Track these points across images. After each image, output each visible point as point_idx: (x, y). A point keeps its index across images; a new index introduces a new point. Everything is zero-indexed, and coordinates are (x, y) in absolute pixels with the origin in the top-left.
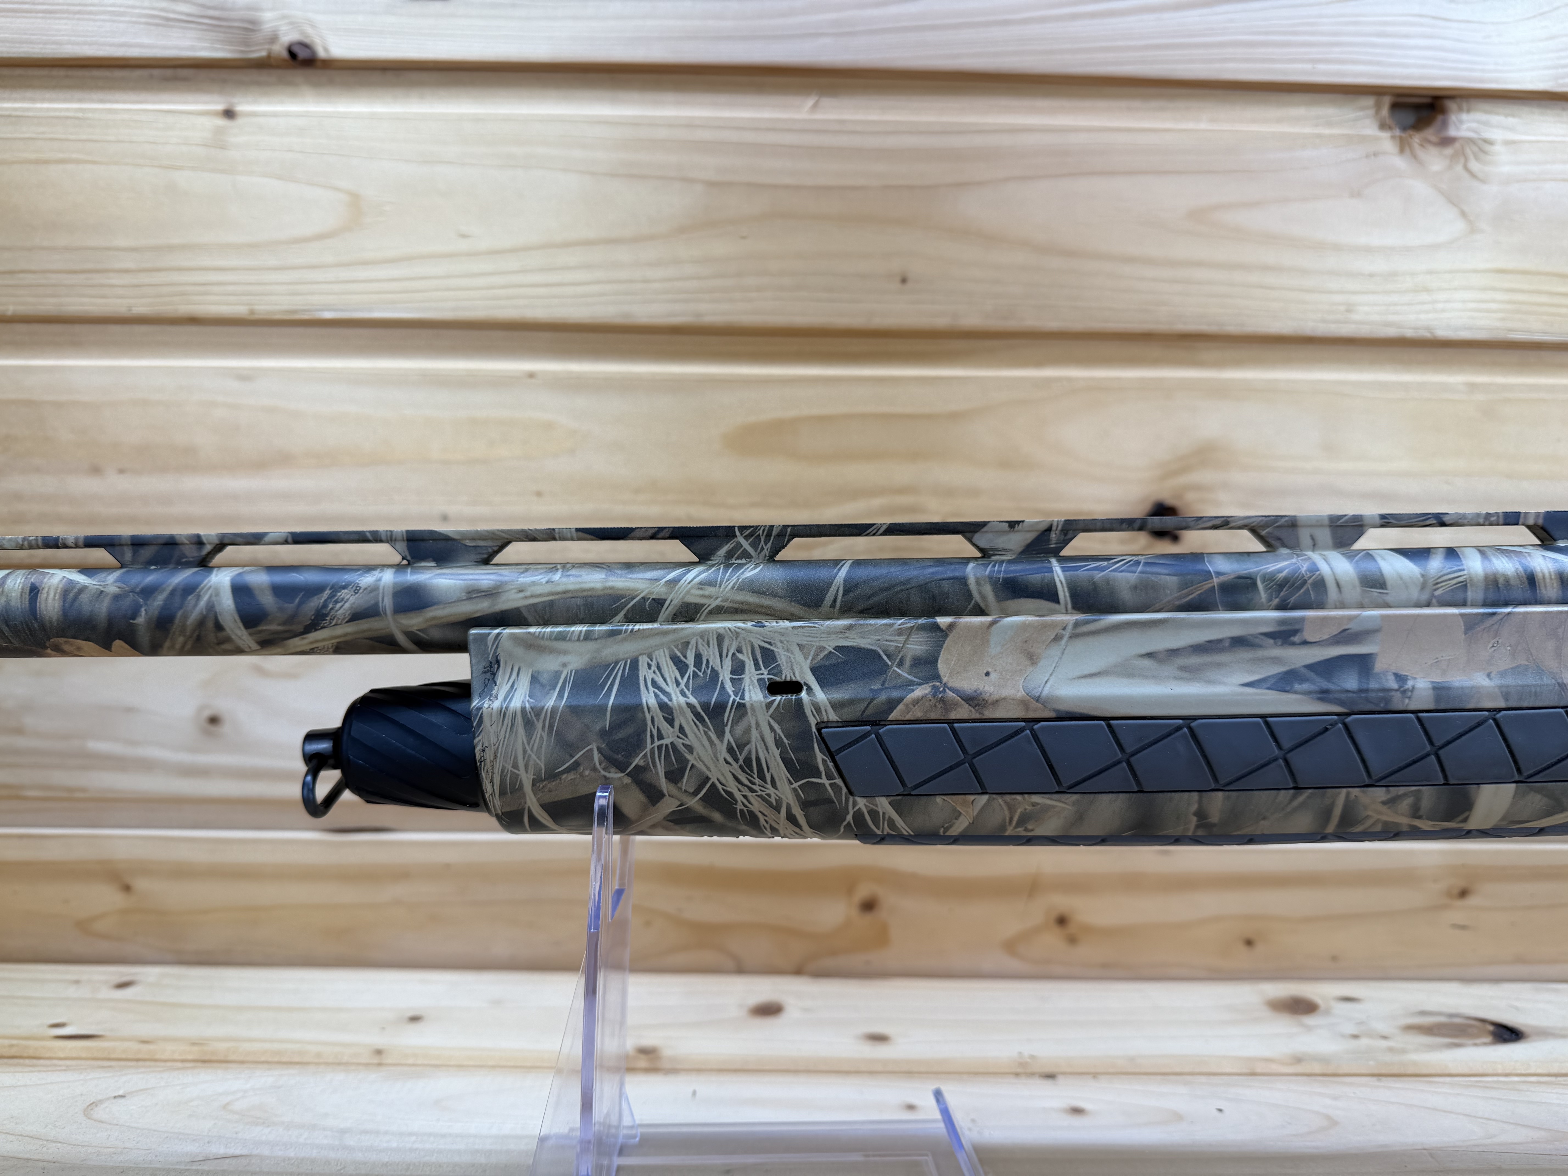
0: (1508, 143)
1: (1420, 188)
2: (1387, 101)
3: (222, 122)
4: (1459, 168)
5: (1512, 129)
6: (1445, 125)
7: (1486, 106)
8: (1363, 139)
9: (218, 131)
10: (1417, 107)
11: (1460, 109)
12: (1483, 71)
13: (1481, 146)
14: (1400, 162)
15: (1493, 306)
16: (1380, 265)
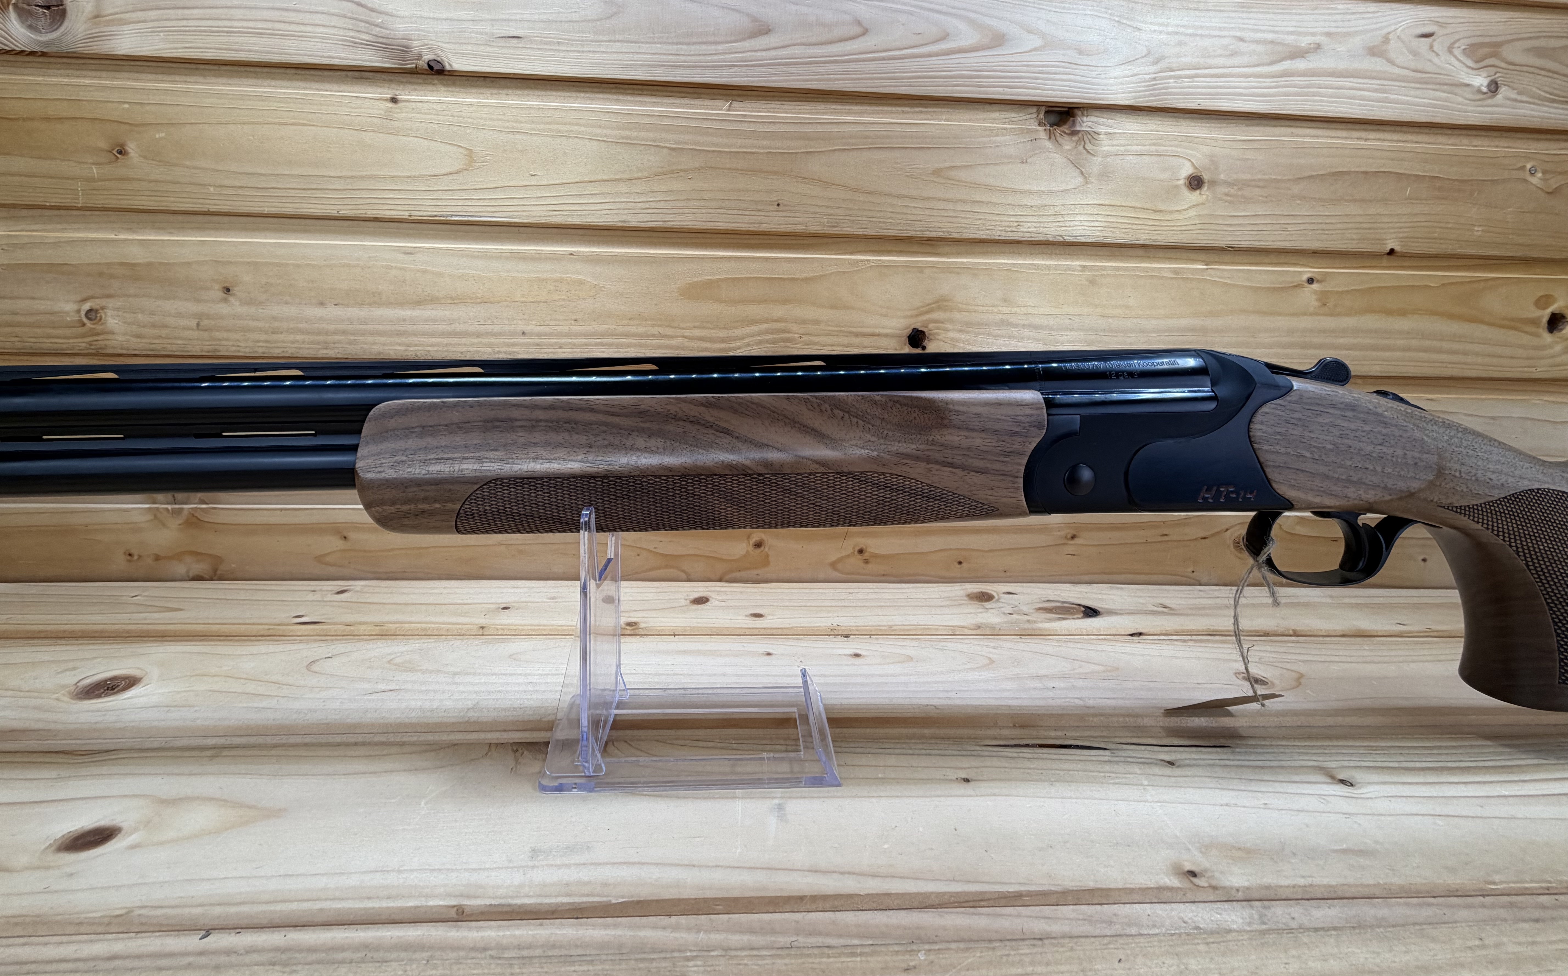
0: (1107, 134)
1: (1058, 159)
2: (1043, 109)
3: (391, 105)
4: (1081, 148)
5: (1110, 127)
6: (1074, 122)
7: (1098, 113)
8: (1029, 131)
9: (389, 110)
10: (1060, 113)
11: (1083, 115)
12: (1095, 93)
13: (1093, 136)
14: (1048, 144)
15: (1097, 224)
16: (1035, 201)
